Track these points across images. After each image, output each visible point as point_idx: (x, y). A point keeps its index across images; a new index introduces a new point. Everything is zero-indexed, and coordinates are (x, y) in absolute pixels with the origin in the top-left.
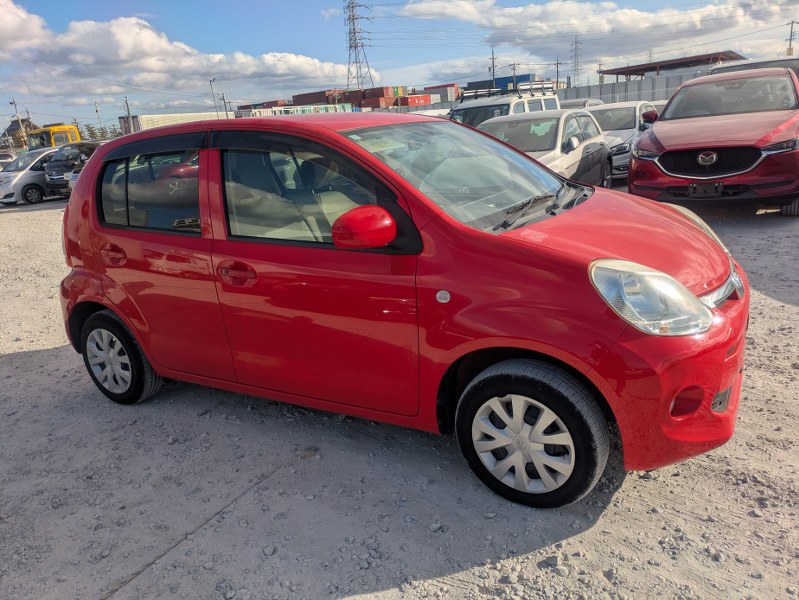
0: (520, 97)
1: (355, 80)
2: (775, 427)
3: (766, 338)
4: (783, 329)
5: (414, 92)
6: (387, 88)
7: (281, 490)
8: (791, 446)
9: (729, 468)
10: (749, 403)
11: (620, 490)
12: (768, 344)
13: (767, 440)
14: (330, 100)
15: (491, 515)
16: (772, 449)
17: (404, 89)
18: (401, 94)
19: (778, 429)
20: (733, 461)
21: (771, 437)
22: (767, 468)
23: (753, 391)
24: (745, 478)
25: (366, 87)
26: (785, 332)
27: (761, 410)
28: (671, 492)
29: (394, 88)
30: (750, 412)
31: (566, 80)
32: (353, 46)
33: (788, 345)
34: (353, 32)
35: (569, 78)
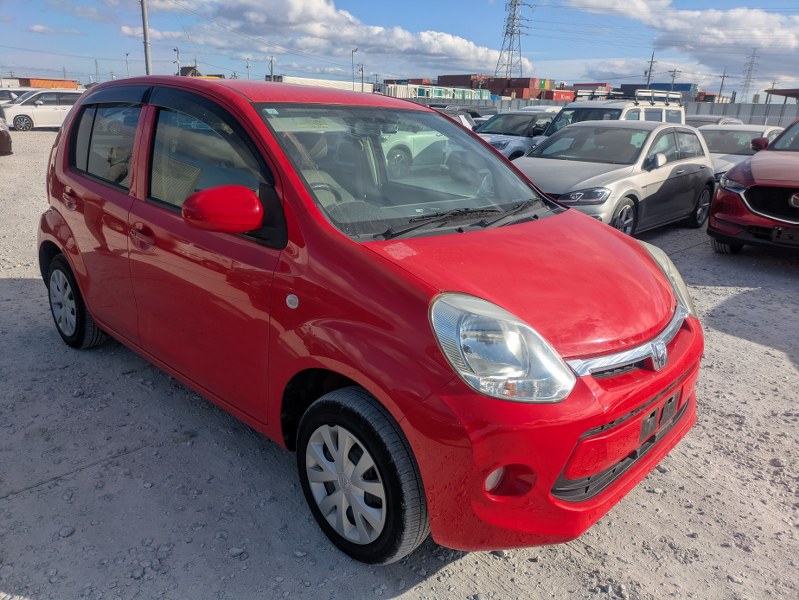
0: (637, 104)
1: (505, 67)
2: (691, 532)
3: (762, 420)
4: (788, 415)
5: (562, 87)
6: (534, 79)
7: (127, 470)
8: (694, 560)
9: (601, 568)
10: (682, 495)
11: (458, 562)
12: (760, 428)
13: (671, 545)
14: (474, 85)
15: (299, 554)
16: (668, 558)
17: (552, 82)
18: (547, 87)
19: (693, 536)
20: (611, 560)
21: (677, 542)
22: (645, 579)
23: (699, 481)
24: (607, 587)
25: (514, 76)
26: (789, 419)
27: (691, 507)
28: (512, 580)
29: (541, 80)
30: (677, 505)
31: (730, 95)
32: (510, 32)
33: (783, 435)
34: (512, 18)
35: (734, 94)
